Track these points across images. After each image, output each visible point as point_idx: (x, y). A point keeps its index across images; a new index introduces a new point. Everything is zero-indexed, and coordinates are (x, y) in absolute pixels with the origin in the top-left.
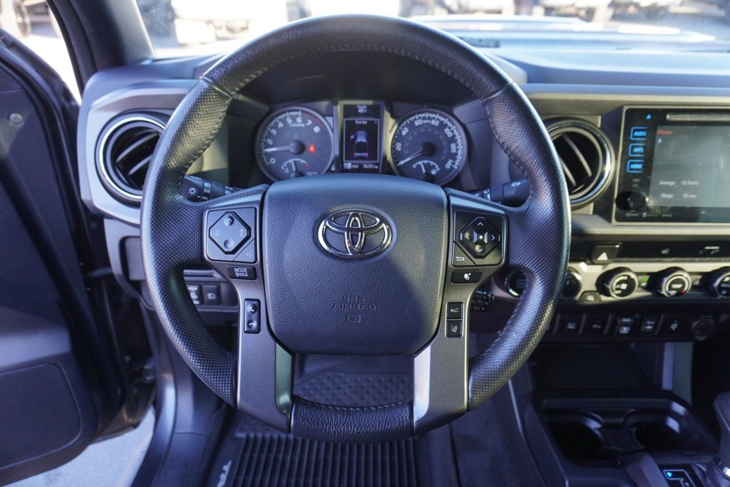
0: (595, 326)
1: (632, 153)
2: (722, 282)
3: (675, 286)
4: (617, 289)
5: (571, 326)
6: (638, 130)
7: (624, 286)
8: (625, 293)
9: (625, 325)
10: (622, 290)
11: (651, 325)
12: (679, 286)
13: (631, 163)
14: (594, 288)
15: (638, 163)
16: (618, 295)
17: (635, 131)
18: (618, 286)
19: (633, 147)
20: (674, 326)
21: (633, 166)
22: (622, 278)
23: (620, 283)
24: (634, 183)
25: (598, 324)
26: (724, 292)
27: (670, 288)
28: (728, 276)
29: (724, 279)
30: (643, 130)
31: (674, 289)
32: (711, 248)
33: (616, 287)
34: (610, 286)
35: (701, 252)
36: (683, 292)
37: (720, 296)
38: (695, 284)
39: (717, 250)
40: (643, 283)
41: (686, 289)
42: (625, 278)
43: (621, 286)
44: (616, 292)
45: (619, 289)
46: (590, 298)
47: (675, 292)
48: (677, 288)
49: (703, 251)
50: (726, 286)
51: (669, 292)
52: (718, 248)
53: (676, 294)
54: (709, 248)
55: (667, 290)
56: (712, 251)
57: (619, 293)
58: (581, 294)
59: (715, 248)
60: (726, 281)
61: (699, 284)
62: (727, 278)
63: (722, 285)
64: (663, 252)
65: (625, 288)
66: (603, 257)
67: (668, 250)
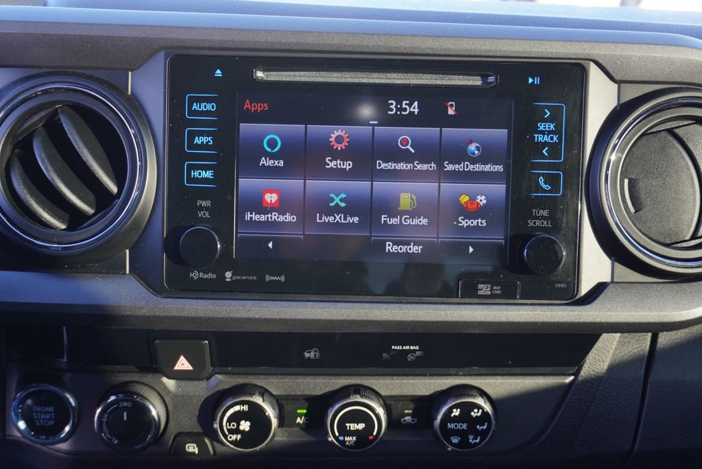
1: (192, 146)
2: (447, 417)
3: (353, 426)
4: (231, 431)
6: (200, 100)
7: (245, 426)
8: (248, 439)
10: (243, 433)
12: (361, 426)
13: (191, 167)
14: (198, 429)
15: (206, 168)
16: (234, 443)
17: (192, 100)
18: (233, 426)
19: (192, 135)
21: (195, 174)
22: (237, 408)
23: (237, 418)
24: (201, 208)
26: (455, 440)
27: (343, 431)
28: (456, 406)
29: (450, 410)
30: (208, 100)
31: (351, 433)
32: (404, 347)
33: (230, 426)
34: (216, 426)
35: (385, 355)
36: (371, 438)
37: (448, 447)
38: (404, 421)
39: (418, 353)
40: (299, 418)
41: (375, 434)
42: (246, 408)
43: (238, 425)
44: (231, 438)
45: (237, 431)
46: (192, 448)
47: (355, 438)
48: (358, 430)
49: (389, 353)
50: (456, 426)
51: (341, 438)
52: (417, 348)
53: (355, 442)
54: (399, 348)
55: (337, 434)
56: (410, 355)
57: (236, 439)
58: (173, 437)
59: (412, 348)
60: (455, 416)
61: (413, 421)
62: (455, 410)
63: (449, 424)
64: (307, 355)
65: (247, 429)
66: (183, 364)
67: (316, 351)
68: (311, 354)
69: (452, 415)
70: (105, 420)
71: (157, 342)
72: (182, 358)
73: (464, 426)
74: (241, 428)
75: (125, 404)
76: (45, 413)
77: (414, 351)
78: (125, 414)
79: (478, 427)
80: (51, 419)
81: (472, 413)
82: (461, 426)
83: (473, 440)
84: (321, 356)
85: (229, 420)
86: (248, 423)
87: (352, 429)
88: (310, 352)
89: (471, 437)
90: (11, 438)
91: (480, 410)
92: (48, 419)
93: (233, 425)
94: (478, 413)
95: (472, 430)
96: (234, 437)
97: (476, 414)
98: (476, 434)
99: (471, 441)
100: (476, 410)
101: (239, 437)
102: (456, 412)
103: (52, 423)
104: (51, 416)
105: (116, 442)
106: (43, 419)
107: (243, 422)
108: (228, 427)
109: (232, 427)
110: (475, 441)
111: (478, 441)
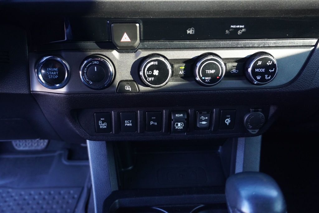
0: (152, 123)
4: (149, 76)
5: (128, 124)
9: (179, 120)
10: (155, 76)
11: (205, 120)
12: (213, 71)
14: (131, 78)
16: (151, 82)
20: (228, 121)
22: (152, 63)
23: (151, 68)
25: (154, 121)
26: (258, 78)
27: (205, 75)
28: (260, 60)
31: (208, 75)
32: (237, 26)
33: (148, 73)
34: (141, 73)
35: (227, 32)
36: (218, 77)
37: (255, 82)
38: (232, 71)
39: (243, 30)
40: (181, 71)
41: (220, 75)
42: (156, 63)
43: (153, 72)
44: (149, 79)
45: (152, 76)
46: (128, 88)
47: (210, 78)
48: (211, 74)
49: (229, 30)
50: (259, 70)
51: (203, 78)
52: (243, 26)
53: (210, 80)
54: (234, 27)
55: (201, 76)
56: (239, 31)
57: (152, 80)
58: (118, 83)
59: (241, 27)
60: (259, 64)
61: (236, 71)
62: (259, 62)
63: (256, 69)
64: (188, 32)
65: (157, 74)
66: (126, 38)
67: (193, 29)
68: (190, 32)
69: (258, 65)
70: (85, 71)
71: (112, 25)
72: (125, 34)
73: (263, 70)
74: (154, 74)
75: (95, 62)
76: (53, 71)
77: (241, 29)
78: (96, 67)
79: (270, 70)
80: (57, 75)
81: (268, 63)
82: (262, 70)
83: (267, 77)
84: (195, 32)
85: (148, 70)
86: (158, 71)
87: (209, 73)
88: (189, 30)
89: (266, 76)
90: (33, 92)
91: (271, 62)
92: (55, 75)
93: (150, 73)
94: (270, 63)
95: (267, 72)
96: (150, 79)
97: (269, 64)
98: (269, 74)
99: (266, 78)
100: (269, 62)
101: (153, 78)
102: (260, 63)
103: (57, 77)
104: (56, 73)
105: (91, 83)
106: (52, 75)
107: (155, 71)
108: (148, 74)
109: (149, 73)
110: (268, 78)
111: (269, 78)
